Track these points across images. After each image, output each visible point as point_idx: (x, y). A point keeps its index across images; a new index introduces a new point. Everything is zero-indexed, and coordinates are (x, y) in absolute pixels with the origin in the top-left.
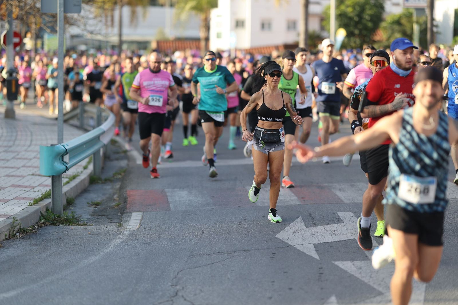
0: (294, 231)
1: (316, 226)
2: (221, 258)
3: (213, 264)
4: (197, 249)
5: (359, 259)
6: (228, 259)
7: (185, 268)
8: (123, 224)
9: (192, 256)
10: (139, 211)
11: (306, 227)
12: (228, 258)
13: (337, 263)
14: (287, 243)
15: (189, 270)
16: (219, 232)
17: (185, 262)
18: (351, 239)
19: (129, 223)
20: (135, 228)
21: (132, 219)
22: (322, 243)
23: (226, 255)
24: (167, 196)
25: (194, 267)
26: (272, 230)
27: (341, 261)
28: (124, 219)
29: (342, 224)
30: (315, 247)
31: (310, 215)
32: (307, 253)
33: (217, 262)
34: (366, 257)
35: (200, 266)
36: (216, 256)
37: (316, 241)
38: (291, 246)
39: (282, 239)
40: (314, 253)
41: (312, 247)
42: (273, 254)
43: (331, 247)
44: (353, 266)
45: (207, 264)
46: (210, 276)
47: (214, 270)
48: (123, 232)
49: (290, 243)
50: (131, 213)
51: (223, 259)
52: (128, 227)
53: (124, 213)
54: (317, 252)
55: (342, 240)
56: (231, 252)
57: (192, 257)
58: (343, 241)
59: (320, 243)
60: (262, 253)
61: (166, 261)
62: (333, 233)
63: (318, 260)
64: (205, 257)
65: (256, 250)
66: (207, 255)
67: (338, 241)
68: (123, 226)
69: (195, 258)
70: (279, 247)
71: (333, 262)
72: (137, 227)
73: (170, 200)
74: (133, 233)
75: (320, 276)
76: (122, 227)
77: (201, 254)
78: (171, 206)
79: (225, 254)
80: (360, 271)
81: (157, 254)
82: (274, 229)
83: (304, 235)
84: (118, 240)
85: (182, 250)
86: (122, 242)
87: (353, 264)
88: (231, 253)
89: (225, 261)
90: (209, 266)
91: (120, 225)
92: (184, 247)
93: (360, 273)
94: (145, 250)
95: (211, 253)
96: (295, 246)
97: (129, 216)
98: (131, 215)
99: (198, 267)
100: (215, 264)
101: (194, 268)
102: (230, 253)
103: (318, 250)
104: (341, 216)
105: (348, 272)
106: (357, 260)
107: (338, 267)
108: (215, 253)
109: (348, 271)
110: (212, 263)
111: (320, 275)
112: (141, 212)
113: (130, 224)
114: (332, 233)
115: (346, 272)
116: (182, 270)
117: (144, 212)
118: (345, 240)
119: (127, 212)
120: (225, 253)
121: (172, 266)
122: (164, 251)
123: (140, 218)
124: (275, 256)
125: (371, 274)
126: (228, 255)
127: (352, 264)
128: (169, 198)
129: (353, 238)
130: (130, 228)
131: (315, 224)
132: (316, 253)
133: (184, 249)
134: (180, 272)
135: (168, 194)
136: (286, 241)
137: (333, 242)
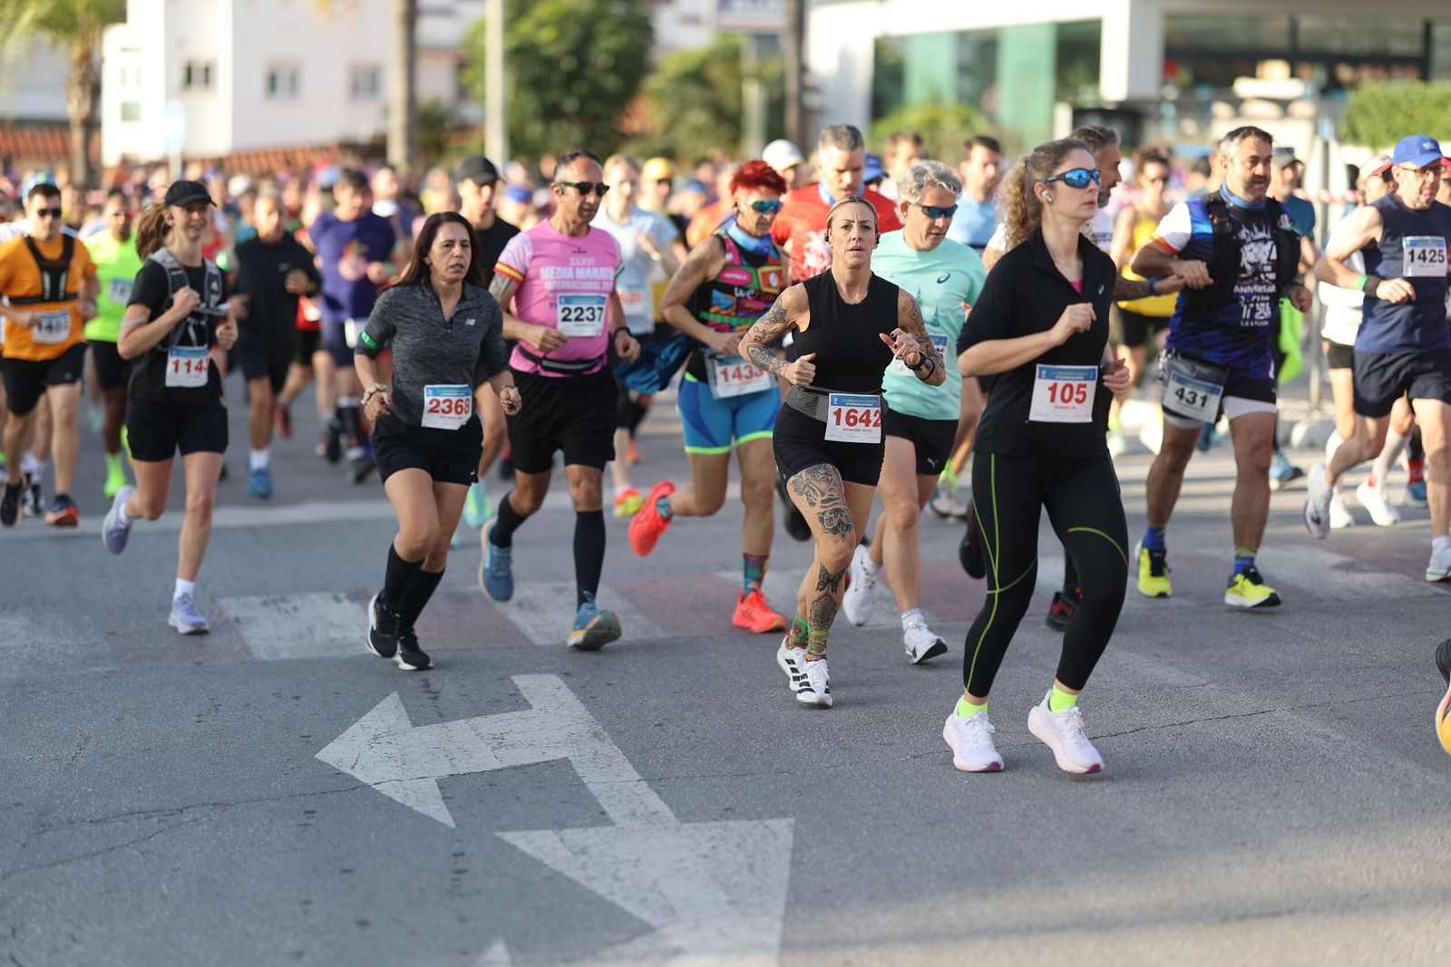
0: (376, 739)
1: (444, 720)
2: (140, 829)
3: (113, 851)
4: (58, 802)
5: (578, 822)
6: (160, 834)
7: (22, 867)
9: (41, 826)
11: (414, 724)
13: (510, 836)
14: (352, 778)
15: (32, 871)
16: (131, 748)
17: (19, 846)
18: (553, 763)
22: (465, 774)
23: (155, 820)
25: (51, 862)
26: (303, 735)
27: (523, 827)
29: (527, 713)
30: (441, 788)
31: (426, 684)
32: (416, 809)
33: (127, 843)
34: (601, 816)
35: (70, 857)
36: (122, 824)
37: (445, 770)
38: (365, 786)
39: (335, 767)
40: (439, 807)
41: (430, 786)
42: (309, 815)
43: (491, 785)
44: (559, 844)
45: (95, 854)
46: (102, 889)
47: (118, 871)
49: (360, 777)
51: (146, 835)
54: (446, 803)
55: (527, 762)
56: (171, 810)
57: (43, 832)
58: (529, 765)
59: (458, 774)
60: (272, 811)
62: (499, 741)
63: (452, 831)
64: (85, 828)
65: (253, 803)
66: (91, 821)
67: (515, 768)
69: (52, 834)
70: (326, 789)
71: (498, 834)
75: (458, 877)
77: (73, 819)
79: (151, 817)
80: (583, 859)
82: (310, 733)
83: (408, 751)
85: (9, 810)
87: (561, 841)
88: (171, 814)
89: (153, 836)
90: (100, 856)
92: (17, 801)
93: (583, 865)
95: (104, 816)
96: (378, 787)
99: (63, 864)
100: (118, 849)
101: (50, 866)
102: (167, 815)
103: (450, 798)
104: (524, 688)
105: (545, 865)
106: (572, 827)
107: (513, 848)
108: (118, 816)
109: (545, 862)
110: (110, 848)
111: (455, 876)
114: (495, 743)
115: (538, 866)
116: (11, 875)
118: (537, 764)
120: (153, 814)
124: (313, 821)
125: (617, 871)
126: (160, 821)
127: (556, 837)
129: (561, 756)
131: (440, 716)
132: (445, 806)
133: (17, 805)
134: (5, 878)
136: (348, 770)
137: (498, 771)
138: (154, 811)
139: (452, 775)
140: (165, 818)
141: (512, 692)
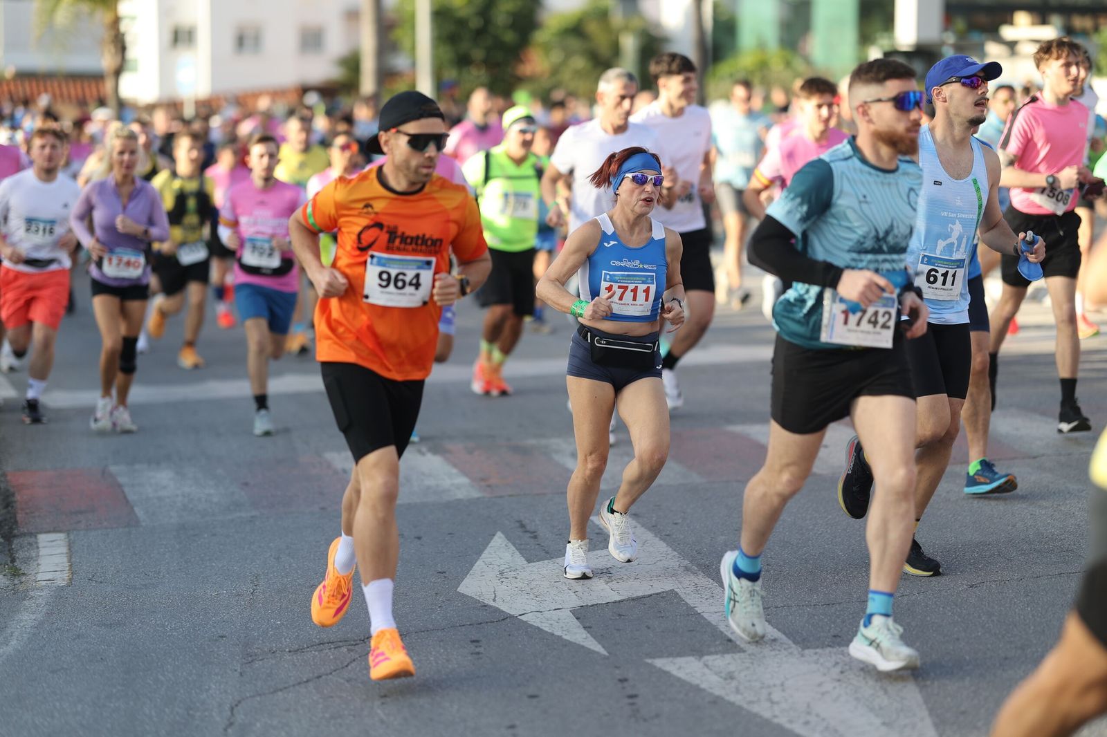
0: (502, 573)
1: (553, 558)
2: (335, 658)
3: (319, 677)
4: (256, 634)
5: (712, 649)
6: (353, 665)
7: (248, 695)
8: (24, 569)
9: (250, 658)
10: (55, 531)
11: (529, 561)
12: (354, 660)
13: (659, 663)
14: (497, 610)
15: (258, 699)
16: (299, 585)
17: (237, 674)
18: (663, 592)
19: (38, 565)
20: (62, 578)
21: (42, 552)
22: (592, 606)
23: (344, 650)
24: (120, 486)
25: (272, 690)
26: (440, 572)
27: (668, 657)
28: (20, 555)
30: (577, 618)
31: (523, 526)
32: (565, 637)
33: (329, 672)
34: (729, 643)
35: (286, 685)
36: (317, 653)
37: (574, 601)
38: (512, 617)
39: (478, 598)
40: (584, 636)
41: (566, 615)
42: (475, 644)
43: (620, 615)
44: (706, 670)
45: (305, 680)
46: (327, 715)
47: (332, 697)
48: (32, 593)
49: (504, 608)
50: (33, 535)
51: (342, 663)
52: (39, 577)
53: (15, 536)
54: (589, 632)
55: (640, 594)
56: (355, 641)
57: (252, 661)
58: (644, 597)
59: (587, 606)
60: (442, 641)
61: (185, 673)
63: (605, 658)
64: (287, 657)
65: (423, 633)
66: (290, 652)
67: (633, 599)
68: (24, 574)
69: (261, 663)
70: (480, 621)
71: (649, 661)
72: (66, 575)
73: (132, 497)
74: (59, 595)
75: (632, 704)
76: (23, 579)
77: (274, 649)
78: (139, 512)
79: (340, 647)
80: (734, 684)
81: (153, 655)
82: (444, 570)
83: (534, 584)
84: (27, 618)
85: (216, 640)
86: (41, 623)
87: (706, 666)
88: (356, 644)
89: (349, 667)
90: (311, 685)
91: (16, 573)
92: (220, 633)
93: (738, 691)
94: (114, 642)
95: (299, 646)
96: (523, 618)
97: (30, 544)
98: (37, 543)
99: (281, 690)
100: (324, 677)
101: (272, 693)
102: (352, 645)
103: (590, 627)
105: (704, 690)
106: (710, 653)
107: (667, 673)
108: (312, 646)
109: (703, 686)
110: (316, 675)
111: (631, 701)
112: (60, 531)
113: (42, 568)
115: (697, 689)
116: (239, 702)
117: (68, 532)
118: (650, 596)
119: (23, 535)
120: (341, 644)
121: (207, 691)
122: (168, 646)
123: (65, 550)
124: (481, 650)
125: (770, 694)
126: (349, 650)
127: (700, 664)
128: (126, 490)
129: (667, 588)
130: (47, 579)
131: (547, 553)
132: (589, 635)
133: (222, 637)
134: (237, 705)
135: (122, 480)
136: (491, 603)
137: (620, 602)
138: (340, 642)
139: (582, 606)
140: (353, 647)
141: (597, 531)
